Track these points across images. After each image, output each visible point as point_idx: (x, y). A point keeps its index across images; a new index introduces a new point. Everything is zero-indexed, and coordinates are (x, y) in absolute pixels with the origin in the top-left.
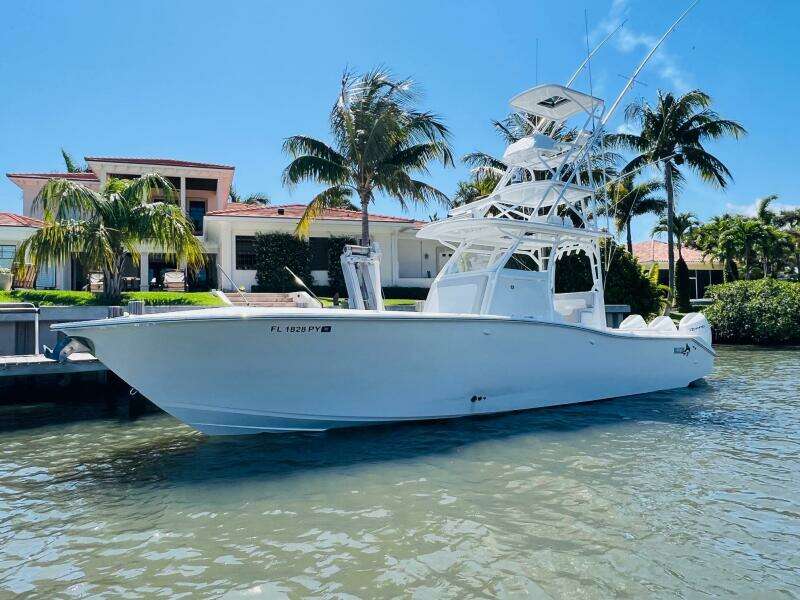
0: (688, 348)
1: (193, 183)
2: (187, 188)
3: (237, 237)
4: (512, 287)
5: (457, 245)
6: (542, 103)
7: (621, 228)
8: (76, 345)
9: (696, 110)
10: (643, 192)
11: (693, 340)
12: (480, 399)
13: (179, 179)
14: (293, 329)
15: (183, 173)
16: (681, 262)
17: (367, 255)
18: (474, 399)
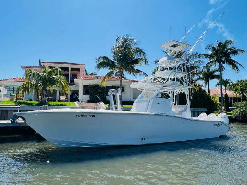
0: (219, 124)
1: (73, 69)
2: (71, 70)
3: (84, 85)
4: (158, 104)
5: (143, 90)
6: (171, 46)
7: (206, 83)
8: (20, 119)
9: (229, 47)
10: (213, 72)
11: (220, 121)
12: (145, 139)
13: (69, 68)
14: (83, 116)
15: (70, 66)
16: (226, 95)
17: (117, 92)
18: (142, 139)
